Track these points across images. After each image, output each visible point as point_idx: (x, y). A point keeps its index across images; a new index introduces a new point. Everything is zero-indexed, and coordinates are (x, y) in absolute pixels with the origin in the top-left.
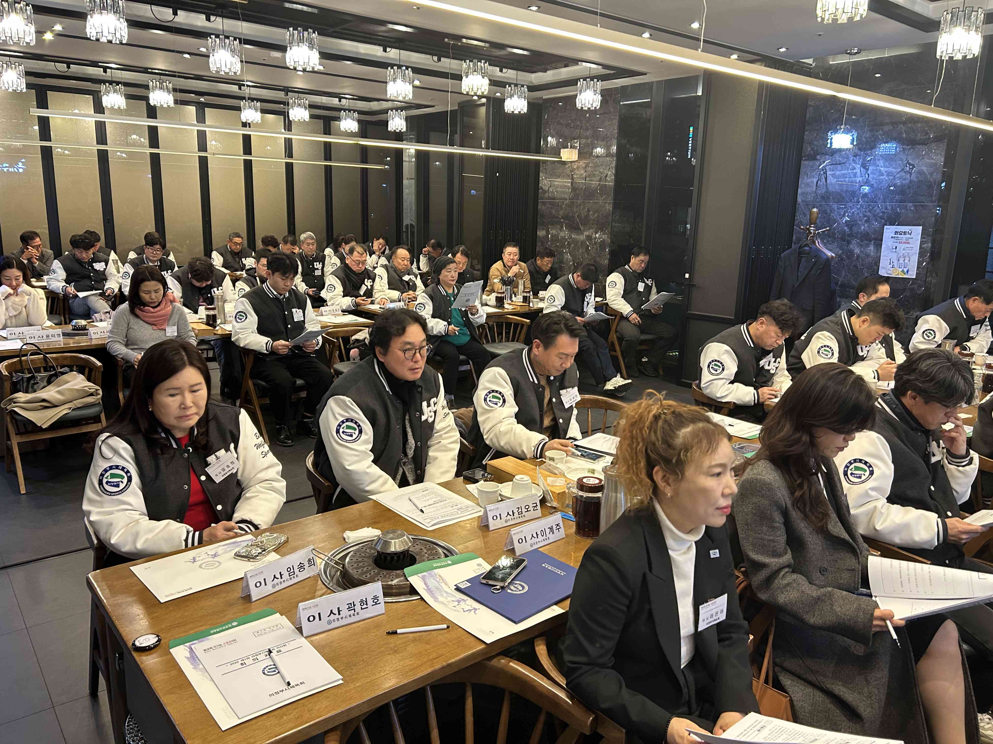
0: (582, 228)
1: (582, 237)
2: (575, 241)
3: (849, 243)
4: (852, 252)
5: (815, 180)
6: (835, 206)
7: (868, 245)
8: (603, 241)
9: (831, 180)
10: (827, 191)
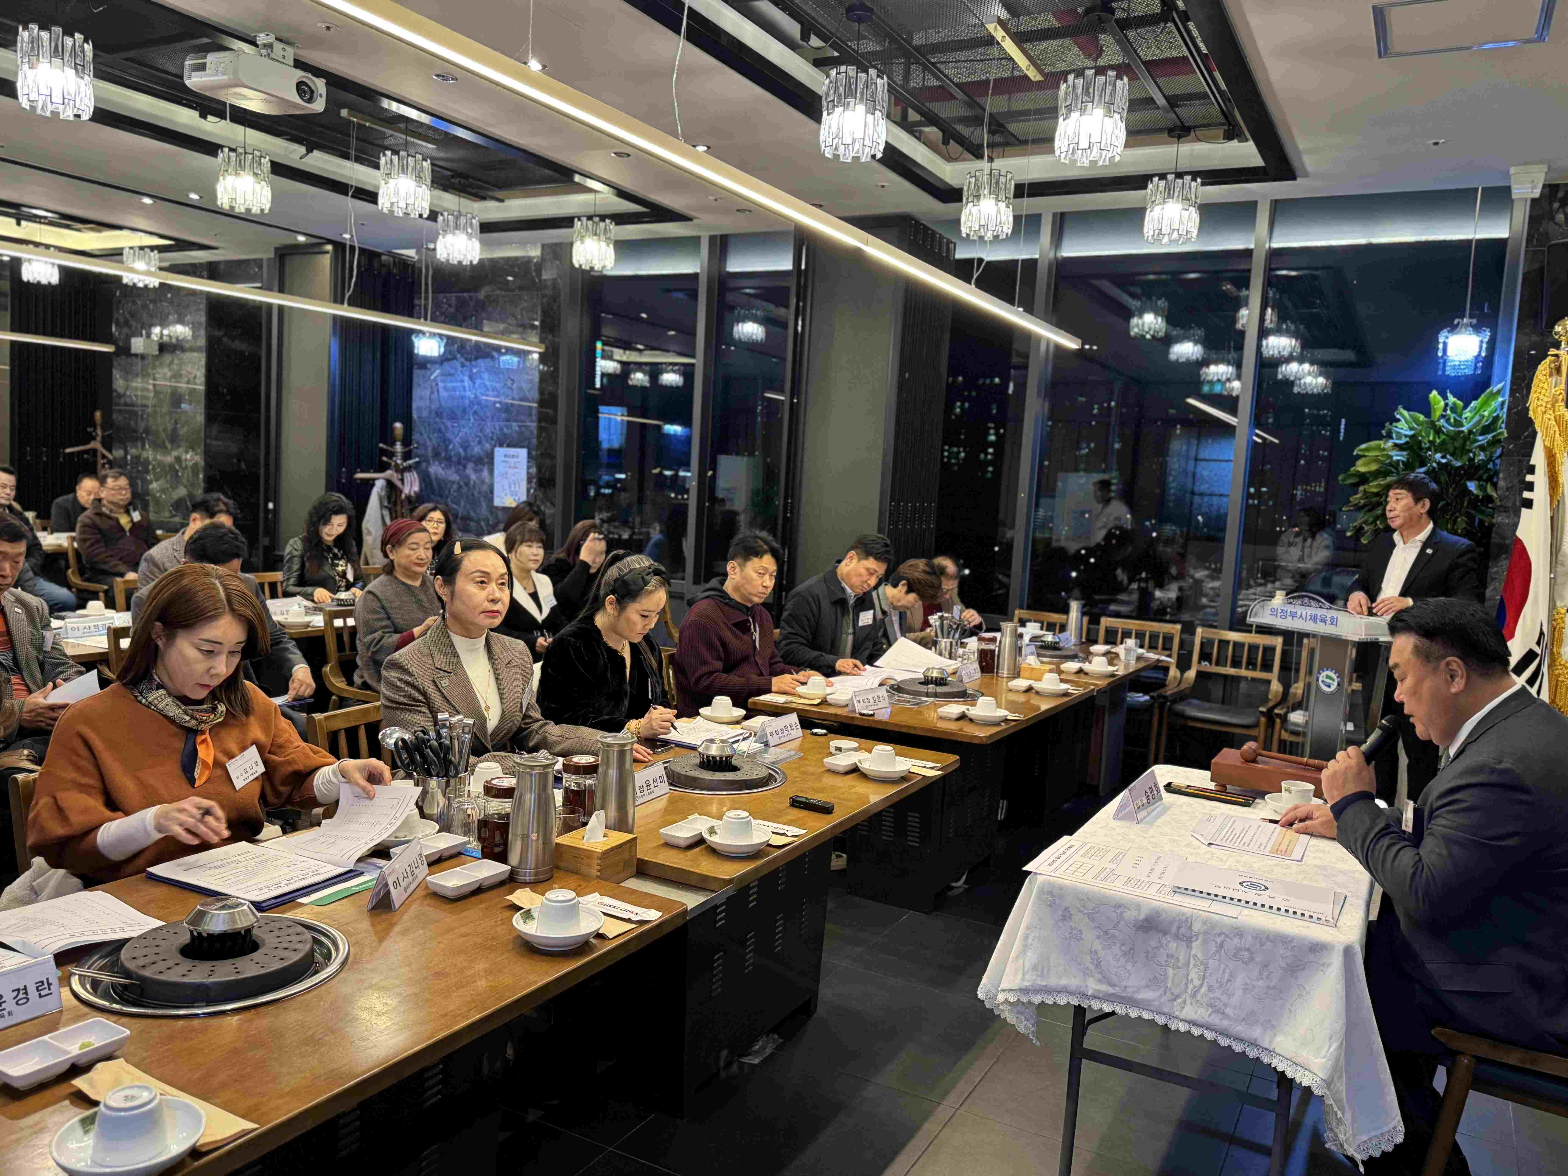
0: (169, 446)
1: (169, 459)
2: (161, 464)
3: (465, 467)
4: (468, 477)
5: (428, 393)
6: (449, 424)
7: (481, 471)
8: (196, 464)
9: (444, 394)
10: (440, 407)
